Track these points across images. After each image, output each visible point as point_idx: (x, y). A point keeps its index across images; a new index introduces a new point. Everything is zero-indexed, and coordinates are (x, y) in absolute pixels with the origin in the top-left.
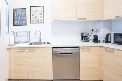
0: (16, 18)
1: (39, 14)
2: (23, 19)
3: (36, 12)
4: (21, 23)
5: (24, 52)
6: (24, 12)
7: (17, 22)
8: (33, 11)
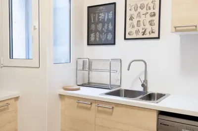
0: (93, 27)
1: (148, 16)
2: (107, 30)
3: (139, 10)
4: (103, 38)
5: (89, 109)
6: (111, 12)
7: (95, 37)
8: (133, 8)
